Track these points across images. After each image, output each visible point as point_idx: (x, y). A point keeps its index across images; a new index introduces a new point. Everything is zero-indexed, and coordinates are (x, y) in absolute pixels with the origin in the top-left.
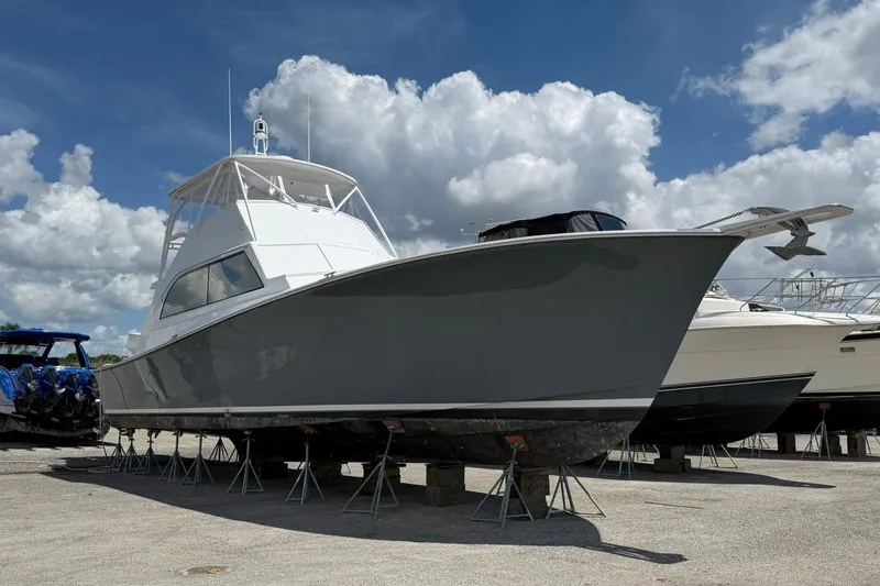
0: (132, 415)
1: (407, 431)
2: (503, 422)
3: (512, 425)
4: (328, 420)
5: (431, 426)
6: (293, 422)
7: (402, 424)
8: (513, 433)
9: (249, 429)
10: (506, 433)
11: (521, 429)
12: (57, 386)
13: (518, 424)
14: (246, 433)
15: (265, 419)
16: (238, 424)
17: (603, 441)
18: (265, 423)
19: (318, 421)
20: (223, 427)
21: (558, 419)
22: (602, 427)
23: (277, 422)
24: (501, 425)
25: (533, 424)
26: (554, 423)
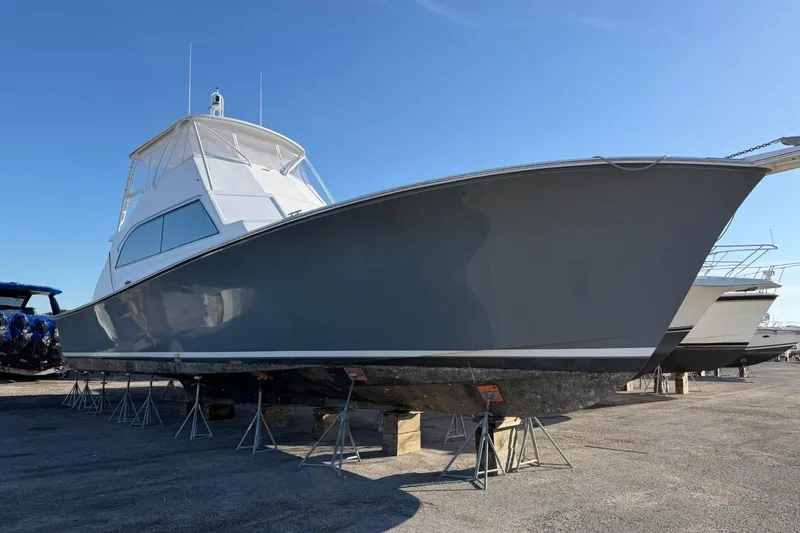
0: (88, 358)
1: (369, 378)
2: (479, 371)
3: (488, 375)
4: (286, 367)
5: (396, 374)
6: (247, 369)
7: (365, 371)
8: (487, 383)
9: (199, 375)
10: (479, 383)
11: (499, 378)
12: (25, 331)
13: (495, 374)
14: (196, 378)
15: (216, 365)
16: (188, 369)
17: (592, 393)
18: (217, 368)
19: (274, 367)
20: (172, 371)
21: (543, 370)
22: (592, 378)
23: (229, 369)
24: (475, 373)
25: (512, 373)
26: (537, 373)
